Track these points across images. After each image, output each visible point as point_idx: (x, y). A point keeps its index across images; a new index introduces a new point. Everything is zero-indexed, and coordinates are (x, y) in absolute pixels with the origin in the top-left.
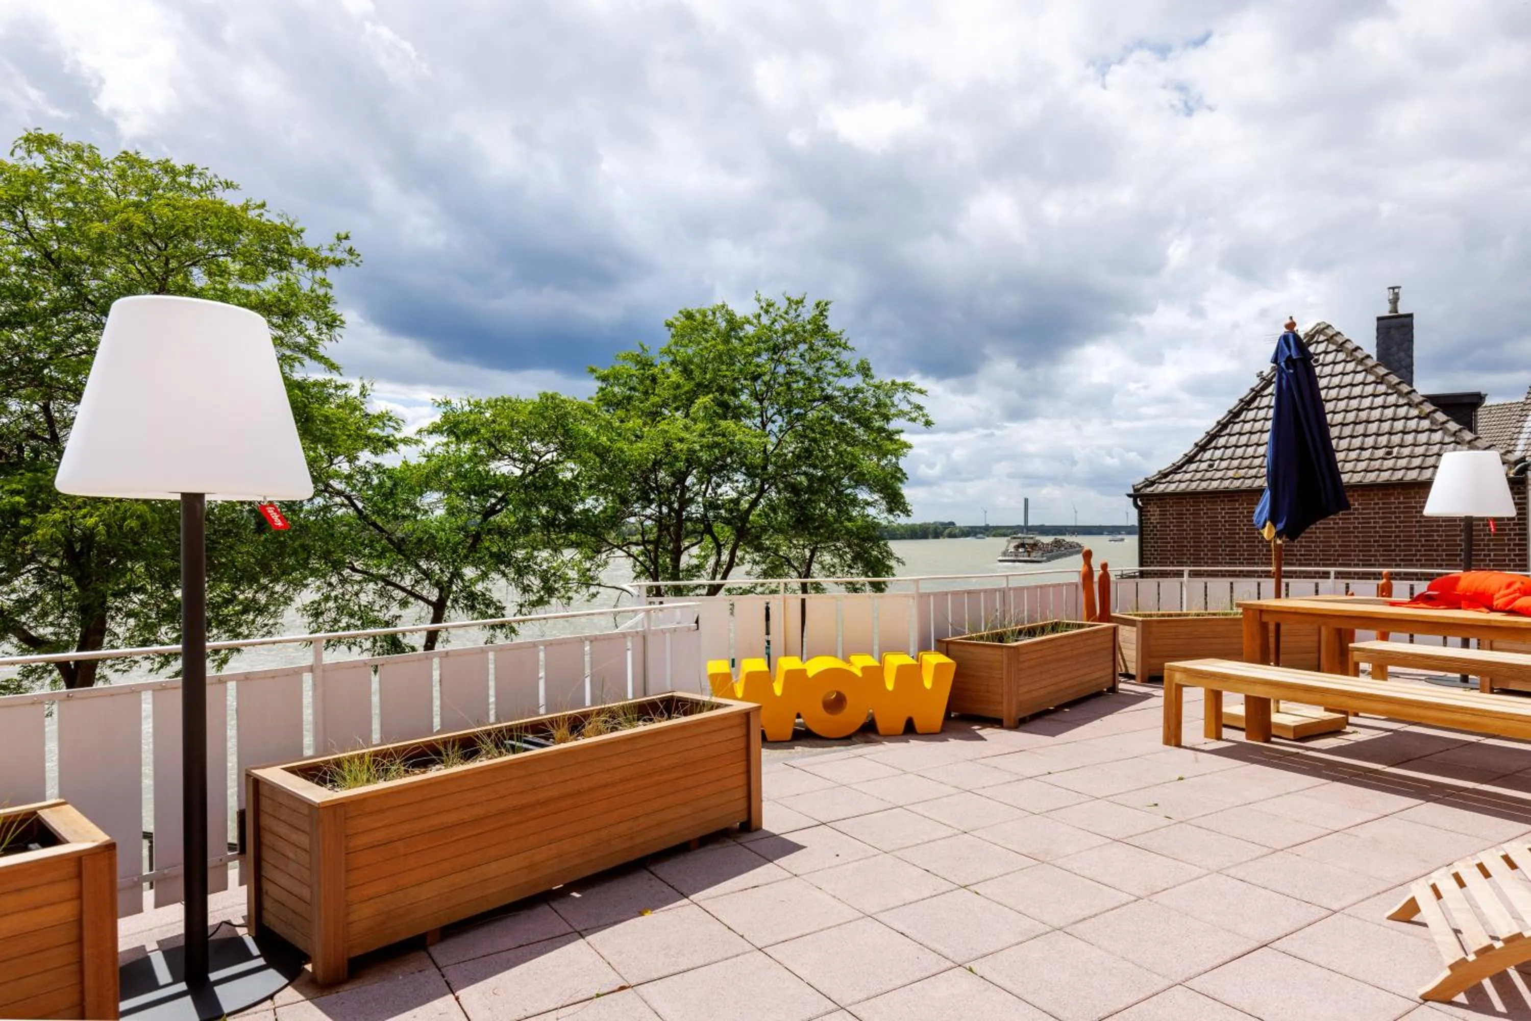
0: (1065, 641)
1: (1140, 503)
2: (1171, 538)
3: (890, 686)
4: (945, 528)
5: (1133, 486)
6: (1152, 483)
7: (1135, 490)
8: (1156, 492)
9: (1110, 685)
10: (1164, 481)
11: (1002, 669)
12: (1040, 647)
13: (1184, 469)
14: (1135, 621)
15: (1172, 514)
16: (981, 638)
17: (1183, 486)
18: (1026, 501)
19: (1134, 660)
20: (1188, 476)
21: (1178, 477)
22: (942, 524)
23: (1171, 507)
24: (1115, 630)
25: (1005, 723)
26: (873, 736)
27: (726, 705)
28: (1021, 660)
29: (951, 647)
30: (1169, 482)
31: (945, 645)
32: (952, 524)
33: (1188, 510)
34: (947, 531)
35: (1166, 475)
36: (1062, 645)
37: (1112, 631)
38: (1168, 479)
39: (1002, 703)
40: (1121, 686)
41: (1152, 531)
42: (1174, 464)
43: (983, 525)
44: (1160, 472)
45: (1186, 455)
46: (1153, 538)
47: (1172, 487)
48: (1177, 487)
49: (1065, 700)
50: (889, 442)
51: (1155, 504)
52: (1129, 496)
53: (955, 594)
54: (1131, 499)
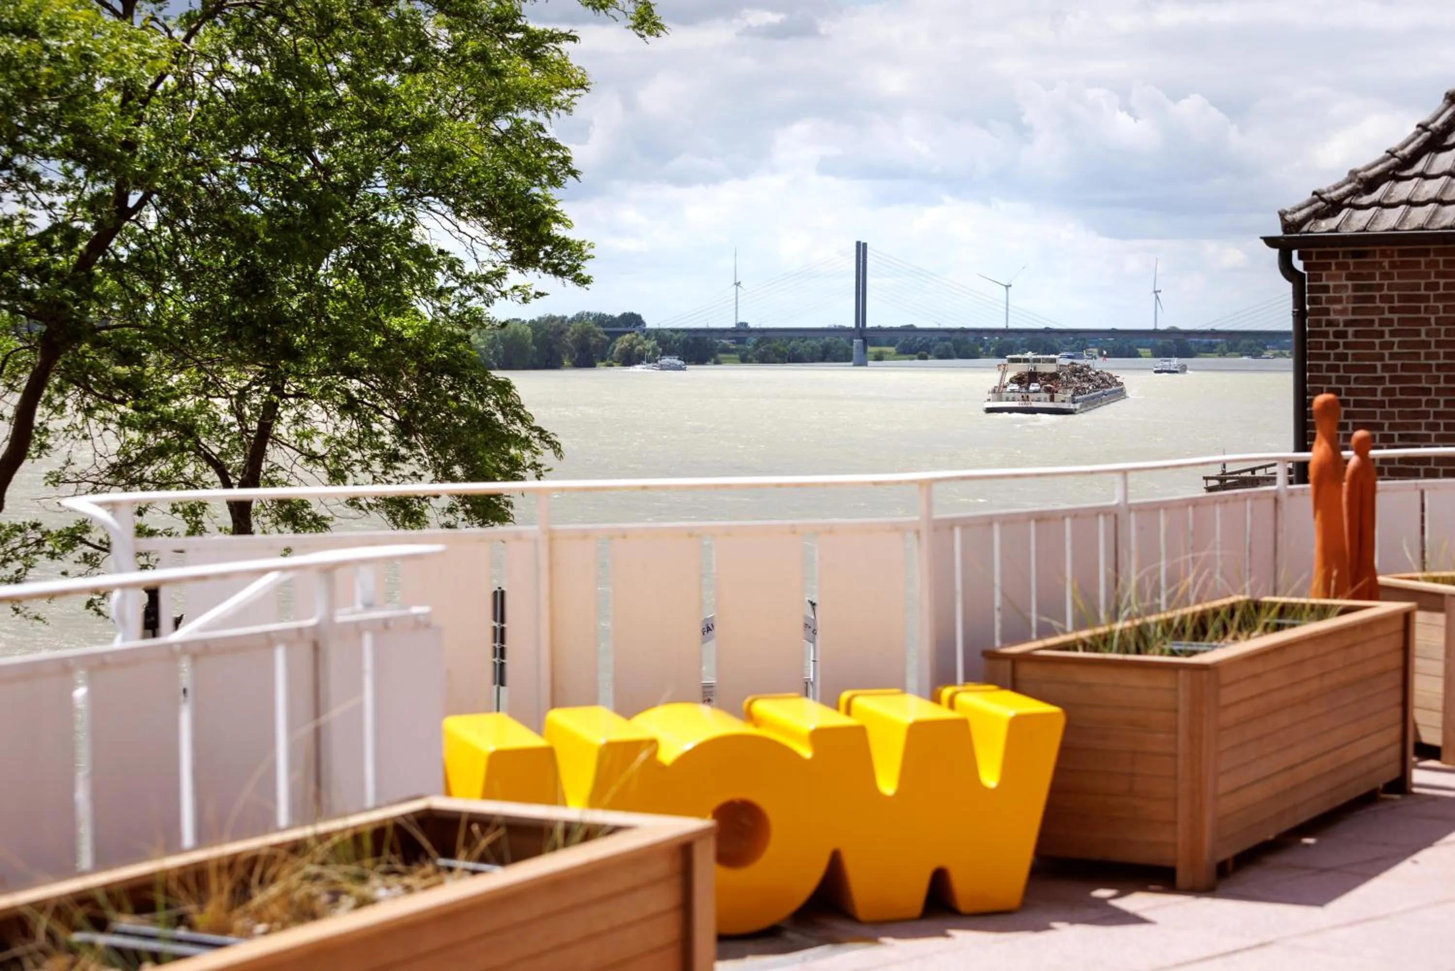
0: (1308, 651)
1: (1298, 265)
2: (1385, 368)
3: (887, 785)
4: (614, 335)
5: (1282, 215)
6: (1334, 207)
7: (1287, 227)
8: (1345, 232)
9: (1392, 772)
10: (1365, 200)
11: (1175, 730)
12: (1259, 667)
13: (1419, 167)
14: (1440, 596)
15: (1389, 299)
16: (1105, 641)
17: (1419, 216)
18: (861, 249)
19: (1439, 704)
20: (1431, 188)
21: (1403, 190)
22: (602, 320)
23: (1386, 276)
24: (1407, 618)
25: (1182, 877)
26: (843, 926)
27: (615, 829)
28: (1223, 701)
29: (1025, 670)
30: (1379, 204)
31: (1008, 664)
32: (632, 320)
33: (1429, 286)
34: (622, 343)
35: (1370, 184)
36: (1301, 662)
37: (1399, 625)
38: (1376, 196)
39: (1175, 823)
40: (1419, 776)
41: (1333, 346)
42: (1392, 153)
43: (731, 324)
44: (1353, 173)
45: (1423, 127)
46: (1334, 368)
47: (1389, 220)
48: (1403, 219)
49: (1305, 815)
50: (527, 65)
51: (1341, 266)
52: (1270, 241)
53: (1008, 520)
54: (1276, 252)
